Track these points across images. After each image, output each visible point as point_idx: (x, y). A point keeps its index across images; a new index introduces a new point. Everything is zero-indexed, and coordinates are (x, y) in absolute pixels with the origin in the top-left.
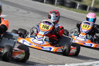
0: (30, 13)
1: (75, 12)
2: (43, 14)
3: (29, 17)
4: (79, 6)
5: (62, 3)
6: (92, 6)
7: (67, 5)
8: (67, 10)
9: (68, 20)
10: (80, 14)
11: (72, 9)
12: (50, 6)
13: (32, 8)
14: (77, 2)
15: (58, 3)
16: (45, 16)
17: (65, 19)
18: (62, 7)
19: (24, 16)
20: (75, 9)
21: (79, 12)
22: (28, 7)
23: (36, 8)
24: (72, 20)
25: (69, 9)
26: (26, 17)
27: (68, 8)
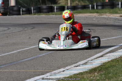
0: (10, 29)
1: (54, 16)
2: (24, 26)
3: (11, 32)
4: (56, 9)
5: (38, 10)
6: (69, 5)
7: (44, 11)
8: (46, 16)
9: (50, 26)
10: (60, 16)
11: (50, 13)
12: (28, 16)
13: (11, 23)
14: (53, 5)
15: (34, 11)
16: (26, 28)
17: (47, 25)
18: (40, 14)
19: (5, 34)
20: (53, 13)
21: (58, 15)
22: (6, 24)
23: (14, 22)
24: (53, 25)
25: (48, 14)
26: (7, 33)
27: (46, 14)
